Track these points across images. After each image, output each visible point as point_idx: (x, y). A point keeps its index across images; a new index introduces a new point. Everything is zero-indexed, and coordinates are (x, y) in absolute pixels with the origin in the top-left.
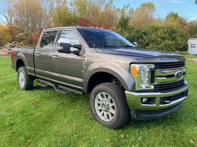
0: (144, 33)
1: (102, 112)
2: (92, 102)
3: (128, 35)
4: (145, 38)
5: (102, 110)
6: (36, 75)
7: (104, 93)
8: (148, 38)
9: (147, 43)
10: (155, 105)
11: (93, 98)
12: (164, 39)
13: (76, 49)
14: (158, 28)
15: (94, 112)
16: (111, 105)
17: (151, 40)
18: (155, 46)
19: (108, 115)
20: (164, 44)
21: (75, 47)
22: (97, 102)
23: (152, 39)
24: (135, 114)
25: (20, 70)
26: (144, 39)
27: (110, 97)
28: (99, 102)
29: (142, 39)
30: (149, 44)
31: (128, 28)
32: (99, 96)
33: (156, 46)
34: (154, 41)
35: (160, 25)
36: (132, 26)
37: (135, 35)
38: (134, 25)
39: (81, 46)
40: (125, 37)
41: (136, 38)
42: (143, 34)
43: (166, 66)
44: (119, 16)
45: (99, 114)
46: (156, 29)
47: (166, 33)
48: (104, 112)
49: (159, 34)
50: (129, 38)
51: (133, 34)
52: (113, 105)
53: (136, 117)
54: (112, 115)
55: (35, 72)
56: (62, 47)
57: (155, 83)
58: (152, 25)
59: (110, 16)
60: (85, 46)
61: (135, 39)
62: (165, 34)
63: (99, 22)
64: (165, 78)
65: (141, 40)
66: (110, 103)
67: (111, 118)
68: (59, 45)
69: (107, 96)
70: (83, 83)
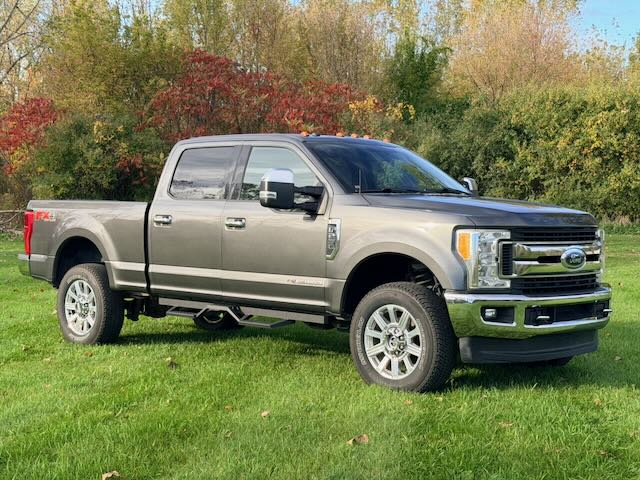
0: (519, 130)
1: (385, 361)
2: (358, 337)
3: (436, 137)
4: (522, 153)
5: (386, 353)
6: (152, 287)
7: (390, 308)
8: (536, 155)
9: (532, 177)
10: (514, 324)
11: (360, 325)
12: (618, 159)
13: (309, 199)
14: (585, 103)
15: (364, 363)
16: (409, 335)
17: (552, 166)
18: (571, 193)
19: (402, 364)
20: (613, 182)
21: (306, 191)
22: (370, 333)
23: (559, 158)
24: (468, 349)
25: (74, 277)
26: (519, 158)
27: (406, 314)
28: (376, 334)
29: (509, 156)
30: (546, 183)
31: (435, 102)
32: (377, 316)
33: (578, 192)
34: (567, 169)
35: (594, 92)
36: (458, 93)
37: (471, 140)
38: (467, 82)
39: (322, 189)
40: (421, 148)
41: (479, 157)
42: (514, 134)
43: (538, 234)
44: (388, 43)
45: (377, 365)
46: (576, 113)
47: (624, 131)
48: (390, 356)
49: (593, 133)
50: (446, 154)
51: (460, 134)
52: (415, 335)
53: (473, 355)
54: (413, 359)
55: (147, 276)
56: (275, 193)
57: (514, 275)
58: (552, 90)
59: (343, 44)
60: (332, 189)
61: (473, 158)
62: (620, 135)
63: (289, 71)
64: (536, 263)
65: (501, 162)
66: (406, 332)
67: (410, 368)
68: (266, 188)
69: (399, 314)
70: (328, 289)
